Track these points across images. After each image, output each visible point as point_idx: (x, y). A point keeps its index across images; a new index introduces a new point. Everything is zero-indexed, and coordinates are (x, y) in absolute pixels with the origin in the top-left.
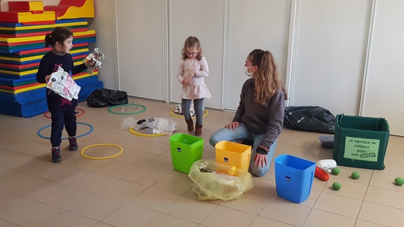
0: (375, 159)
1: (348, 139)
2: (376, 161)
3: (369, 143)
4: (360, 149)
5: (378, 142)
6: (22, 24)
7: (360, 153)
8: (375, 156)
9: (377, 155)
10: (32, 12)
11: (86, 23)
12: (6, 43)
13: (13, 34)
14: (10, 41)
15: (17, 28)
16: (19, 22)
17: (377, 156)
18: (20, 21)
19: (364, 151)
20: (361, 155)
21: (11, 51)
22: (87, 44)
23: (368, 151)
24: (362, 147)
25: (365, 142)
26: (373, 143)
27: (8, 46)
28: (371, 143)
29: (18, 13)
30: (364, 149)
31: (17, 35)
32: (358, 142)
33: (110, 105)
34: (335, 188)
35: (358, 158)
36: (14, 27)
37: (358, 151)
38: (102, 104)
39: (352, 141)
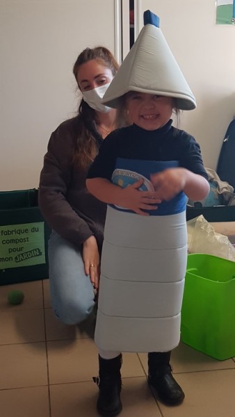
0: (41, 259)
2: (44, 262)
3: (26, 231)
4: (12, 246)
5: (41, 226)
7: (13, 255)
8: (40, 254)
9: (43, 251)
19: (21, 249)
20: (16, 258)
23: (27, 247)
24: (13, 241)
25: (19, 232)
26: (34, 230)
28: (30, 231)
30: (19, 245)
32: (7, 233)
35: (12, 264)
37: (10, 251)
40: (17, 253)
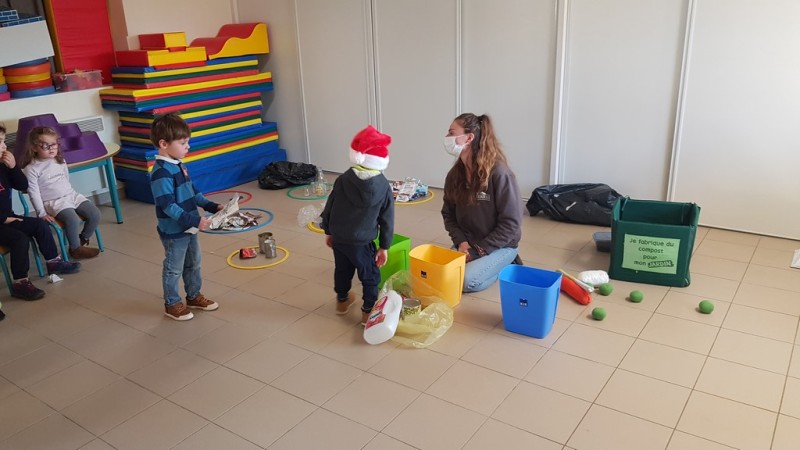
0: (673, 270)
1: (628, 238)
2: (674, 272)
3: (662, 244)
4: (648, 253)
5: (676, 242)
6: (155, 69)
7: (647, 261)
8: (672, 265)
9: (675, 263)
10: (168, 49)
11: (255, 62)
12: (132, 97)
13: (141, 84)
14: (138, 94)
15: (147, 75)
16: (151, 65)
17: (675, 266)
18: (151, 63)
19: (654, 258)
20: (649, 264)
21: (140, 109)
22: (258, 94)
23: (660, 257)
24: (651, 250)
25: (655, 244)
26: (669, 244)
27: (134, 102)
28: (665, 244)
29: (149, 52)
30: (653, 255)
31: (148, 85)
32: (644, 242)
33: (290, 185)
34: (596, 317)
35: (645, 268)
36: (143, 72)
37: (645, 257)
38: (278, 185)
39: (634, 241)
40: (650, 260)
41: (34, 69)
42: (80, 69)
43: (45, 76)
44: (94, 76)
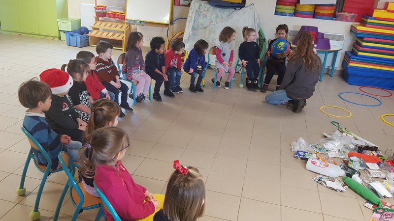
6: (375, 19)
10: (388, 10)
12: (356, 29)
14: (359, 28)
15: (369, 20)
16: (374, 16)
21: (358, 35)
31: (367, 25)
41: (327, 7)
42: (348, 12)
43: (331, 12)
44: (353, 17)
